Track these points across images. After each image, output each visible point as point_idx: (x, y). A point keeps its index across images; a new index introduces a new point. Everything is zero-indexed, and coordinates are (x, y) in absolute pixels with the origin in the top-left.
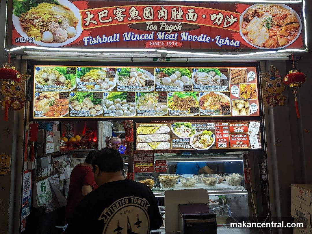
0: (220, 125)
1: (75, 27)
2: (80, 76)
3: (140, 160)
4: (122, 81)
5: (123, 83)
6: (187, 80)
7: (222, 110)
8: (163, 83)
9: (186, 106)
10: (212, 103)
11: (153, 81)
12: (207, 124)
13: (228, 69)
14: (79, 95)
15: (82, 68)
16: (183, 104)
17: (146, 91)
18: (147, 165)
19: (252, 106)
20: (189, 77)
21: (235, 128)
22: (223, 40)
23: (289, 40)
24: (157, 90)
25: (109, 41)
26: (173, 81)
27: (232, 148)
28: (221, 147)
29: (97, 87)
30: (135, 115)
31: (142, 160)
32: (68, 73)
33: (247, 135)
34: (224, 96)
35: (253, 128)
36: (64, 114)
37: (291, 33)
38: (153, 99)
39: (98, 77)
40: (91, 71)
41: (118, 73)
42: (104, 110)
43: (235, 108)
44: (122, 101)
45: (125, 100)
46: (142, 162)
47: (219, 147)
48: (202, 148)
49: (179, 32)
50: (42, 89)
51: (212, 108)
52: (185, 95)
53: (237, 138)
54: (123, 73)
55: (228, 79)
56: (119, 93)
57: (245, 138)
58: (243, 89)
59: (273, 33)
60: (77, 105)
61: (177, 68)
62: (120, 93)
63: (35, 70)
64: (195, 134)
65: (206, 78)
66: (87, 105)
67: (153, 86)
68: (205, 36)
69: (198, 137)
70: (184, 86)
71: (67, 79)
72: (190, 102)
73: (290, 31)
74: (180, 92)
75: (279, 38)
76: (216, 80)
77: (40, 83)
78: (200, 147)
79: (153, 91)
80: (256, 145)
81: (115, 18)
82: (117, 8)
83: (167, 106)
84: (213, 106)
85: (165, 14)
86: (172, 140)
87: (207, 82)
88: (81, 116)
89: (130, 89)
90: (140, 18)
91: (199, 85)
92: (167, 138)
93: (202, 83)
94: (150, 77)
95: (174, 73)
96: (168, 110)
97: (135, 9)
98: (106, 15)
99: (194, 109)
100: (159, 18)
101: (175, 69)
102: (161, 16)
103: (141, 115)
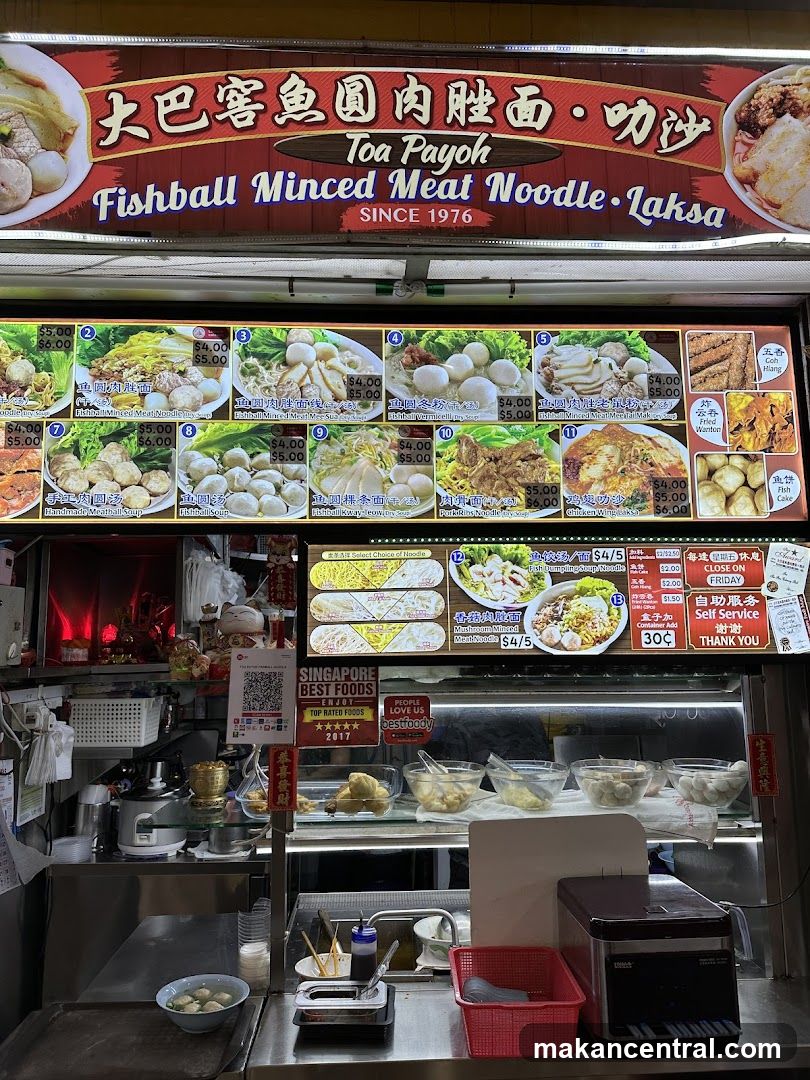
0: (647, 557)
1: (62, 151)
2: (88, 357)
3: (324, 696)
4: (253, 378)
5: (259, 387)
6: (514, 376)
7: (656, 495)
8: (415, 388)
9: (511, 480)
10: (616, 468)
11: (376, 381)
12: (594, 550)
13: (676, 334)
14: (82, 434)
15: (100, 325)
16: (496, 469)
17: (349, 419)
18: (352, 717)
19: (778, 480)
20: (519, 363)
21: (708, 568)
22: (659, 201)
24: (391, 416)
25: (194, 204)
26: (455, 382)
27: (698, 651)
28: (653, 645)
30: (305, 512)
31: (332, 695)
32: (44, 345)
33: (758, 596)
34: (665, 439)
35: (784, 570)
36: (24, 505)
38: (379, 449)
39: (161, 363)
40: (133, 339)
41: (240, 348)
42: (180, 492)
43: (707, 489)
44: (252, 456)
45: (266, 456)
46: (331, 702)
47: (644, 645)
48: (574, 650)
49: (479, 171)
51: (614, 489)
52: (507, 437)
53: (719, 608)
54: (259, 349)
55: (679, 372)
56: (241, 425)
57: (749, 608)
58: (740, 411)
60: (76, 470)
61: (472, 328)
62: (244, 427)
64: (543, 592)
65: (590, 368)
66: (112, 472)
67: (378, 398)
68: (585, 185)
69: (557, 605)
70: (501, 399)
71: (37, 371)
72: (523, 465)
74: (483, 424)
76: (631, 376)
78: (566, 646)
79: (379, 418)
80: (796, 636)
81: (220, 117)
82: (230, 78)
83: (432, 478)
84: (617, 480)
85: (420, 101)
86: (452, 615)
87: (594, 385)
88: (88, 517)
89: (285, 411)
90: (320, 117)
91: (558, 398)
92: (432, 606)
93: (573, 389)
94: (368, 363)
95: (460, 347)
96: (438, 496)
97: (304, 83)
98: (185, 105)
99: (540, 490)
100: (400, 117)
101: (467, 332)
102: (406, 110)
103: (329, 512)
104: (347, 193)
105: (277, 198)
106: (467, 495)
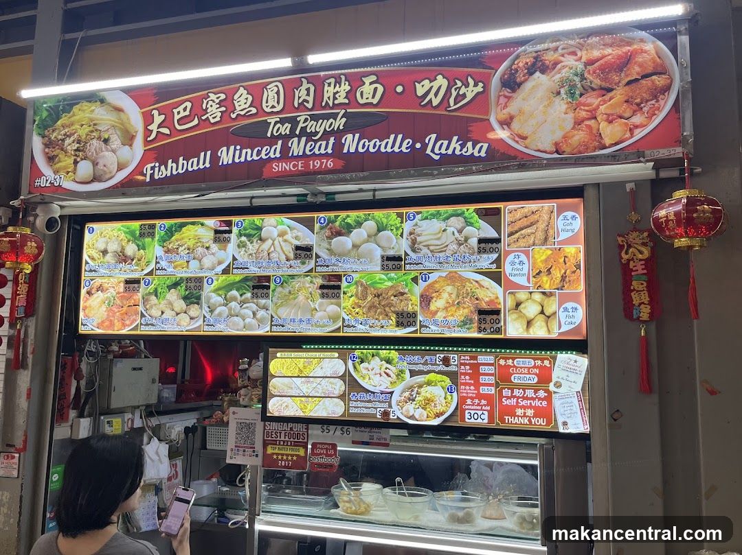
0: (472, 361)
1: (131, 145)
2: (163, 241)
3: (278, 439)
4: (244, 249)
5: (246, 254)
6: (391, 242)
7: (479, 319)
8: (332, 251)
9: (387, 309)
10: (454, 301)
11: (311, 247)
12: (438, 355)
13: (498, 210)
14: (159, 284)
15: (168, 223)
16: (378, 302)
17: (294, 272)
18: (293, 453)
19: (566, 310)
20: (395, 233)
21: (513, 370)
22: (446, 143)
23: (637, 127)
24: (319, 269)
25: (190, 169)
26: (355, 246)
27: (502, 426)
28: (472, 420)
29: (194, 264)
30: (268, 328)
31: (283, 438)
32: (142, 235)
33: (547, 391)
34: (487, 282)
35: (566, 373)
36: (131, 324)
37: (642, 105)
38: (310, 290)
39: (197, 243)
40: (184, 229)
41: (237, 232)
42: (205, 317)
43: (514, 316)
44: (241, 295)
45: (249, 295)
46: (282, 443)
47: (467, 420)
48: (422, 421)
49: (338, 134)
50: (95, 271)
51: (452, 315)
52: (385, 281)
53: (518, 398)
54: (247, 232)
55: (500, 235)
56: (236, 277)
57: (540, 399)
58: (541, 261)
59: (587, 111)
60: (155, 305)
61: (367, 212)
62: (238, 278)
63: (86, 231)
64: (404, 382)
65: (440, 234)
66: (172, 306)
67: (311, 258)
68: (400, 137)
69: (412, 391)
70: (382, 257)
71: (139, 250)
72: (395, 299)
73: (638, 101)
74: (371, 273)
75: (603, 125)
76: (466, 239)
77: (93, 259)
78: (417, 417)
79: (311, 271)
80: (573, 420)
81: (204, 118)
82: (209, 94)
83: (340, 307)
84: (454, 309)
85: (308, 94)
86: (349, 394)
87: (441, 246)
88: (161, 331)
89: (259, 268)
90: (254, 111)
91: (419, 255)
92: (337, 388)
93: (428, 249)
94: (305, 237)
95: (359, 224)
96: (343, 319)
97: (246, 92)
98: (187, 113)
99: (405, 316)
100: (296, 106)
101: (365, 214)
102: (300, 101)
103: (281, 329)
104: (266, 155)
105: (230, 162)
106: (361, 318)
